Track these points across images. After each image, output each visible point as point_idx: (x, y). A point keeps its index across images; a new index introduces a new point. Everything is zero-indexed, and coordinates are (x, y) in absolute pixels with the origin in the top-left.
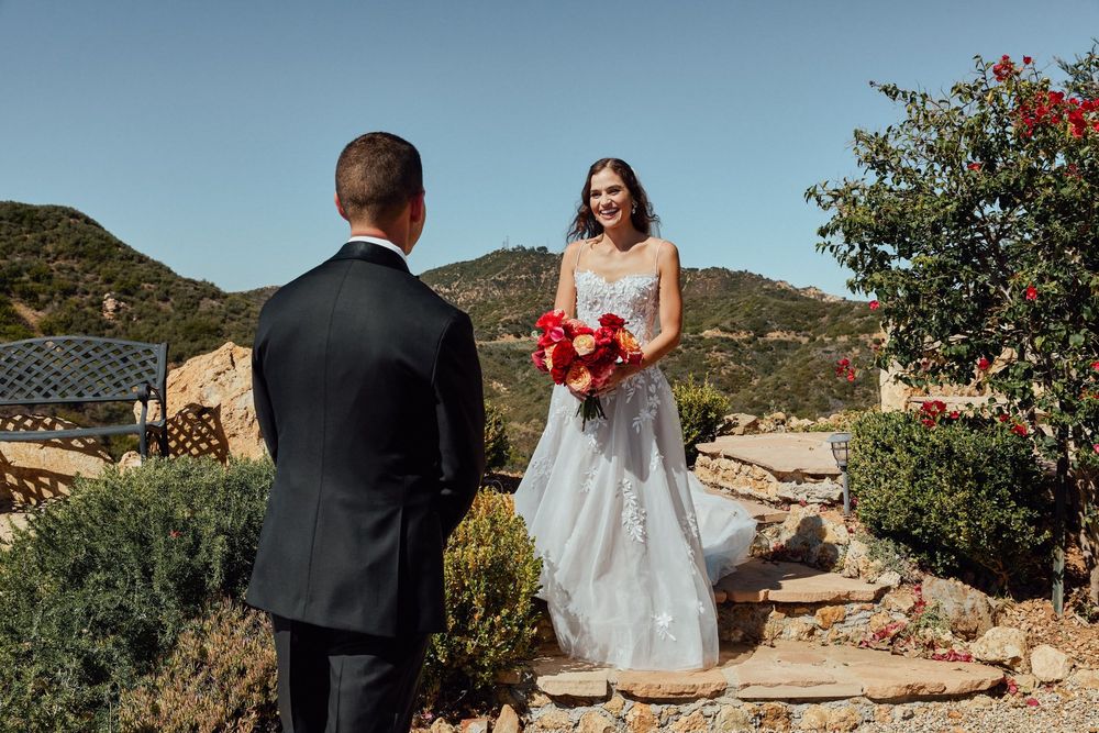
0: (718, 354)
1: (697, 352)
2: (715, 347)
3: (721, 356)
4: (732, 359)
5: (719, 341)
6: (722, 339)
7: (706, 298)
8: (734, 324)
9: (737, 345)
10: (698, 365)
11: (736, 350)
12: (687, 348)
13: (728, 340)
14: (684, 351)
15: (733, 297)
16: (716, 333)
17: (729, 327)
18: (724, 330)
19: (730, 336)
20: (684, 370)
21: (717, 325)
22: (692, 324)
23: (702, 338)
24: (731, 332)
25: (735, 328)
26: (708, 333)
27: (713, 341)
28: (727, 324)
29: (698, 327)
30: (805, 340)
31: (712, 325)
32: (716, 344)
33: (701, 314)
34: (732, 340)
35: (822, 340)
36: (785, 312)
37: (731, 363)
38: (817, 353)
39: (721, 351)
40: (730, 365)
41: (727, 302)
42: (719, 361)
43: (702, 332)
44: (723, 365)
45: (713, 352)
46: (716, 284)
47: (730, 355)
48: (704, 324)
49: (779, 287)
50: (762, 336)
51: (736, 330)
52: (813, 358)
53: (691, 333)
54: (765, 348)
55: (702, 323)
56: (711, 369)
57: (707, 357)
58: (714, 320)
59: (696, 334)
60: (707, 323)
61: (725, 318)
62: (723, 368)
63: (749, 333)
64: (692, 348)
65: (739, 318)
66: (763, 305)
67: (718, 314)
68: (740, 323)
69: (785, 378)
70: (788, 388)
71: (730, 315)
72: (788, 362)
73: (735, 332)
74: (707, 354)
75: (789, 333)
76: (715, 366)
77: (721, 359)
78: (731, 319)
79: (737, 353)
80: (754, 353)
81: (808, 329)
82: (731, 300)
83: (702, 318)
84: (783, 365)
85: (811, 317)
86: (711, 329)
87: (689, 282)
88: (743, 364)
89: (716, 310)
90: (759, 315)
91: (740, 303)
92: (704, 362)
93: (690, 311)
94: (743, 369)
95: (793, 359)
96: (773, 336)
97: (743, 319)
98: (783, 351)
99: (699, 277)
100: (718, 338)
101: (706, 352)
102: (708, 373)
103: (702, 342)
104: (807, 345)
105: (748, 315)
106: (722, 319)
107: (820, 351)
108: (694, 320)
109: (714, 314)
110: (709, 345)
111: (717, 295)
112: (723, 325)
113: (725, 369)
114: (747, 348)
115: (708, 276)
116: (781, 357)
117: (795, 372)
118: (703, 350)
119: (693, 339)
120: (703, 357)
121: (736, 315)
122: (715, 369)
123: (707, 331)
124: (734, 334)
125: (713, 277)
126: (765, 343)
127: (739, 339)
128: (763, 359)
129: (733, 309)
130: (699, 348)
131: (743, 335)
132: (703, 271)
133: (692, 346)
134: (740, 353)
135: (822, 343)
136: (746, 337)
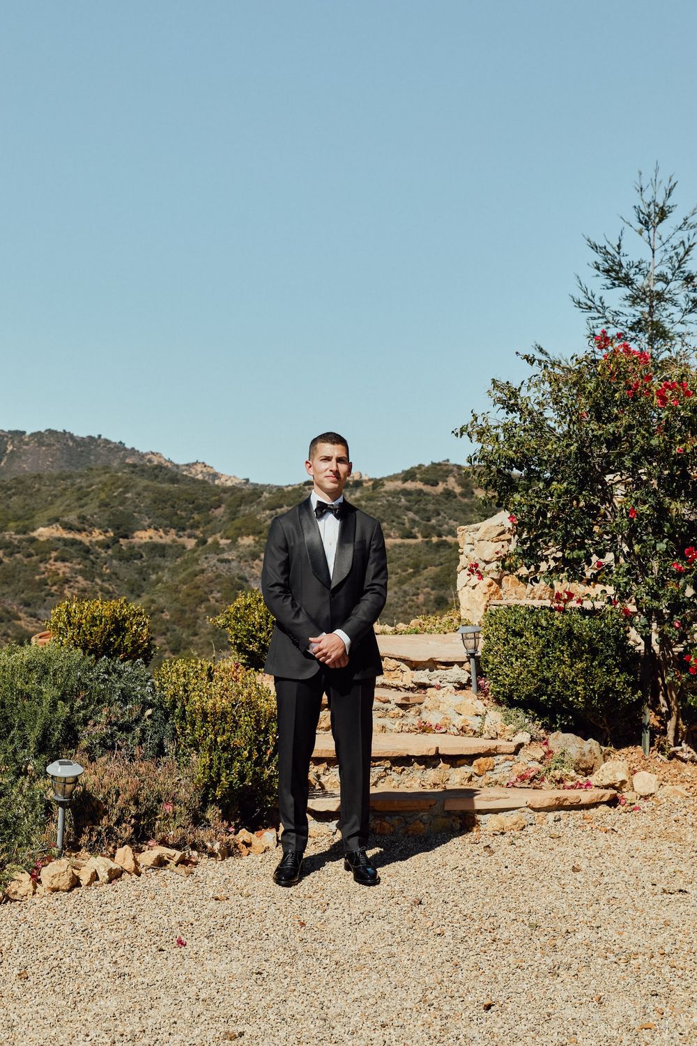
0: (59, 564)
1: (26, 561)
2: (54, 554)
3: (63, 568)
4: (81, 572)
5: (61, 543)
6: (66, 542)
7: (39, 477)
8: (82, 518)
9: (88, 551)
10: (28, 582)
11: (86, 558)
12: (11, 554)
13: (74, 542)
14: (6, 560)
15: (81, 476)
16: (56, 532)
17: (76, 523)
18: (69, 527)
19: (78, 537)
20: (6, 590)
21: (57, 520)
22: (17, 518)
23: (33, 540)
24: (80, 531)
25: (84, 524)
26: (43, 533)
27: (52, 544)
28: (72, 518)
29: (27, 523)
30: (191, 543)
31: (49, 520)
32: (56, 550)
33: (31, 502)
34: (81, 543)
35: (216, 543)
36: (161, 500)
37: (80, 578)
38: (209, 563)
39: (64, 560)
40: (77, 582)
41: (73, 485)
42: (61, 575)
43: (34, 530)
44: (67, 581)
45: (52, 561)
46: (53, 456)
47: (77, 567)
48: (36, 518)
49: (150, 461)
50: (126, 537)
51: (86, 527)
52: (203, 571)
53: (17, 533)
54: (131, 556)
55: (33, 516)
56: (48, 587)
57: (43, 569)
58: (53, 512)
59: (25, 533)
60: (41, 516)
61: (69, 509)
62: (67, 586)
63: (107, 531)
64: (18, 556)
65: (91, 509)
66: (127, 489)
67: (58, 502)
68: (92, 516)
69: (162, 601)
70: (166, 616)
71: (76, 504)
72: (166, 576)
73: (85, 530)
74: (42, 565)
75: (166, 533)
76: (55, 584)
77: (64, 573)
78: (78, 511)
79: (88, 563)
80: (115, 562)
81: (195, 526)
82: (79, 480)
83: (34, 509)
84: (159, 581)
85: (199, 509)
86: (48, 526)
87: (12, 451)
88: (98, 580)
89: (55, 496)
90: (122, 503)
91: (92, 485)
92: (37, 577)
93: (14, 498)
94: (97, 588)
95: (174, 572)
96: (143, 536)
97: (97, 510)
98: (158, 560)
99: (27, 444)
100: (59, 539)
101: (41, 562)
102: (43, 593)
103: (34, 545)
104: (193, 551)
105: (104, 505)
106: (64, 511)
107: (213, 559)
108: (20, 513)
109: (52, 503)
110: (44, 550)
111: (56, 472)
112: (66, 519)
113: (70, 587)
114: (103, 555)
115: (41, 444)
116: (156, 569)
117: (177, 591)
118: (35, 558)
119: (20, 541)
120: (35, 570)
121: (86, 504)
122: (55, 588)
123: (41, 529)
124: (84, 534)
125: (49, 445)
126: (131, 548)
127: (90, 541)
128: (128, 572)
129: (82, 495)
130: (30, 555)
131: (97, 536)
132: (33, 435)
133: (18, 552)
134: (93, 563)
135: (216, 548)
136: (101, 537)
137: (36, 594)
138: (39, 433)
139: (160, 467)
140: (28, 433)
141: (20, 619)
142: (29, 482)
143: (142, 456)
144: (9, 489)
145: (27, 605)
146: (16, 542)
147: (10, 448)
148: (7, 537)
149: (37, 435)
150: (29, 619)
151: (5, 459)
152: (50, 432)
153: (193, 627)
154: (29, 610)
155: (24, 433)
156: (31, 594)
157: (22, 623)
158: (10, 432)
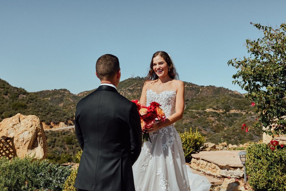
0: (212, 118)
1: (204, 117)
2: (210, 115)
3: (213, 119)
5: (212, 113)
6: (213, 113)
7: (207, 97)
8: (217, 107)
9: (219, 115)
10: (204, 122)
11: (218, 117)
12: (200, 115)
13: (215, 113)
14: (199, 117)
15: (217, 97)
16: (211, 110)
17: (216, 108)
18: (214, 109)
19: (216, 111)
20: (199, 124)
21: (211, 107)
22: (202, 107)
23: (205, 112)
24: (217, 110)
25: (218, 108)
26: (208, 110)
27: (210, 113)
28: (215, 107)
29: (204, 108)
30: (244, 113)
31: (209, 107)
32: (211, 114)
33: (205, 103)
34: (217, 113)
35: (251, 113)
36: (237, 102)
37: (217, 121)
38: (249, 118)
39: (213, 117)
40: (216, 122)
41: (215, 99)
42: (212, 121)
43: (206, 109)
44: (213, 122)
45: (210, 117)
46: (211, 92)
47: (216, 119)
48: (206, 107)
49: (235, 93)
50: (228, 111)
51: (218, 109)
52: (247, 120)
53: (202, 110)
54: (229, 116)
55: (206, 106)
56: (209, 123)
57: (208, 119)
58: (210, 105)
59: (203, 110)
60: (208, 106)
61: (214, 104)
62: (213, 123)
63: (223, 110)
64: (202, 116)
65: (220, 105)
66: (228, 100)
67: (212, 103)
68: (220, 106)
69: (237, 127)
70: (238, 131)
71: (216, 103)
72: (238, 121)
73: (218, 110)
74: (207, 118)
75: (238, 111)
76: (210, 123)
77: (213, 120)
78: (217, 105)
79: (219, 118)
80: (225, 118)
81: (246, 109)
82: (217, 98)
83: (206, 104)
84: (236, 122)
85: (246, 105)
86: (209, 108)
87: (201, 91)
88: (221, 122)
89: (211, 101)
90: (227, 103)
91: (220, 99)
92: (206, 121)
93: (201, 102)
94: (221, 124)
95: (240, 120)
96: (232, 111)
97: (221, 105)
98: (236, 117)
99: (205, 89)
100: (212, 112)
101: (207, 117)
102: (208, 125)
103: (206, 113)
104: (245, 115)
105: (223, 104)
106: (213, 105)
107: (250, 117)
108: (203, 105)
109: (210, 103)
110: (208, 114)
111: (211, 96)
112: (213, 107)
113: (214, 123)
114: (222, 116)
115: (208, 89)
116: (235, 119)
117: (241, 125)
118: (206, 116)
119: (202, 112)
120: (206, 119)
121: (218, 103)
122: (211, 123)
123: (207, 109)
124: (218, 111)
125: (210, 89)
126: (229, 114)
127: (219, 112)
128: (229, 120)
129: (217, 101)
130: (204, 116)
131: (221, 111)
132: (206, 87)
133: (202, 115)
134: (220, 118)
135: (251, 115)
136: (222, 111)
137: (206, 125)
138: (208, 86)
139: (237, 95)
140: (205, 86)
141: (202, 131)
142: (205, 98)
143: (233, 92)
144: (200, 100)
145: (204, 127)
146: (201, 112)
147: (201, 90)
148: (199, 111)
149: (207, 87)
150: (204, 131)
151: (200, 93)
152: (211, 86)
153: (244, 134)
154: (204, 129)
155: (204, 86)
156: (205, 125)
157: (202, 132)
158: (201, 86)
